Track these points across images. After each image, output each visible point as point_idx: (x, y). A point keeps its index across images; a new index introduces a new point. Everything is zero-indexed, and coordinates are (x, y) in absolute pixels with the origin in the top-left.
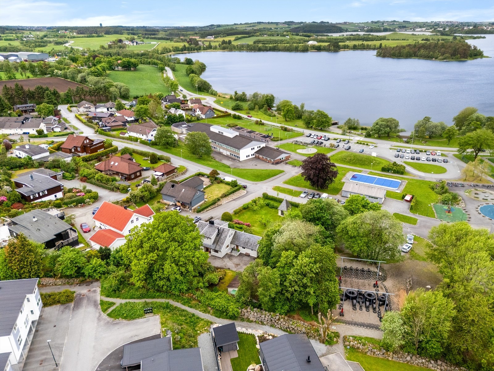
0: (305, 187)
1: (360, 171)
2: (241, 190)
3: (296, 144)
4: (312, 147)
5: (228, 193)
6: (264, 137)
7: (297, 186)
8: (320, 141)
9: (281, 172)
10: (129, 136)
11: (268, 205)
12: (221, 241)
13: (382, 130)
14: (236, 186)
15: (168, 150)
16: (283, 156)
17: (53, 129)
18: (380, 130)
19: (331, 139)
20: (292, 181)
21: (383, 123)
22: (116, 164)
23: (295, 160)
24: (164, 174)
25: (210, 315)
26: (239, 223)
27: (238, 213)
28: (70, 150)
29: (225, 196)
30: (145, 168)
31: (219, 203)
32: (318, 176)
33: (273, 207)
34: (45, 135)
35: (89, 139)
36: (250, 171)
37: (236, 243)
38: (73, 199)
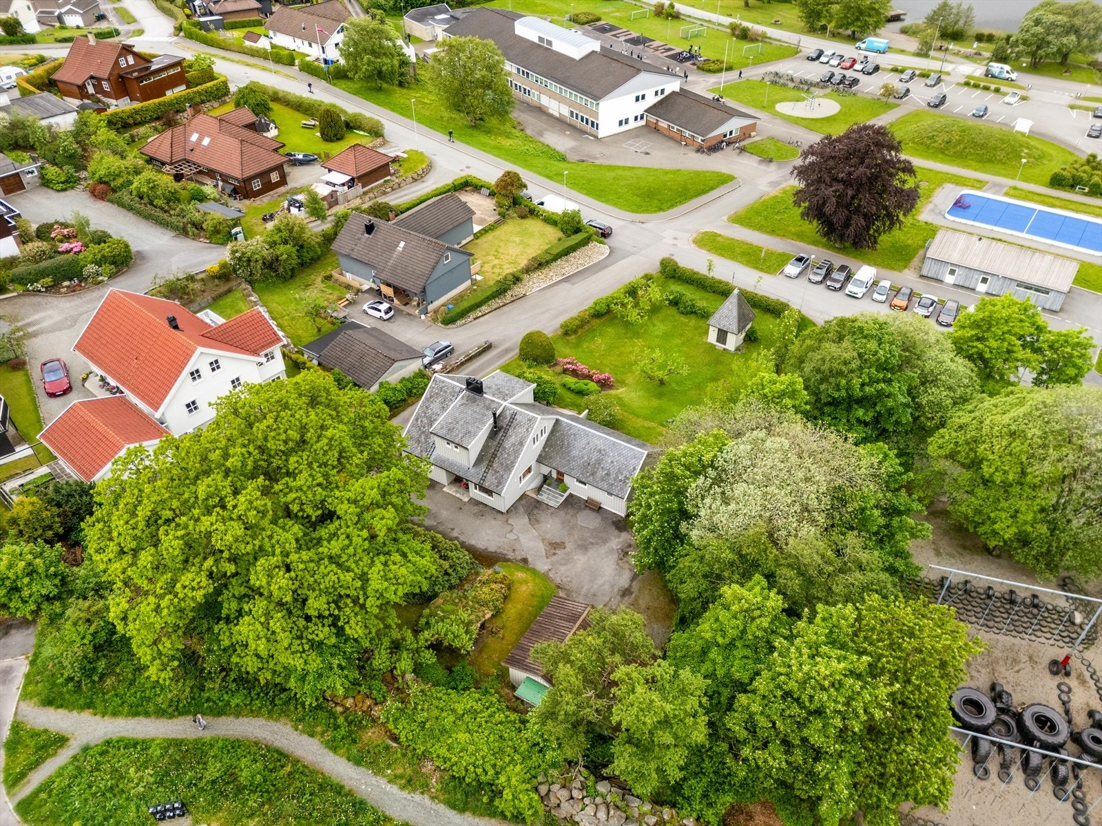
0: (800, 236)
1: (980, 184)
2: (591, 245)
3: (774, 83)
4: (825, 96)
5: (548, 257)
6: (679, 58)
7: (773, 232)
8: (849, 73)
9: (724, 180)
10: (273, 46)
11: (675, 303)
12: (503, 456)
13: (1049, 43)
14: (577, 230)
15: (382, 97)
16: (734, 125)
17: (60, 19)
18: (1042, 43)
19: (885, 70)
20: (758, 213)
21: (1060, 17)
22: (206, 141)
23: (771, 138)
24: (353, 179)
25: (426, 800)
26: (575, 373)
27: (575, 332)
28: (82, 87)
29: (539, 265)
30: (301, 157)
31: (518, 290)
32: (848, 206)
33: (692, 311)
34: (25, 35)
35: (136, 55)
36: (627, 173)
37: (557, 462)
38: (44, 264)
